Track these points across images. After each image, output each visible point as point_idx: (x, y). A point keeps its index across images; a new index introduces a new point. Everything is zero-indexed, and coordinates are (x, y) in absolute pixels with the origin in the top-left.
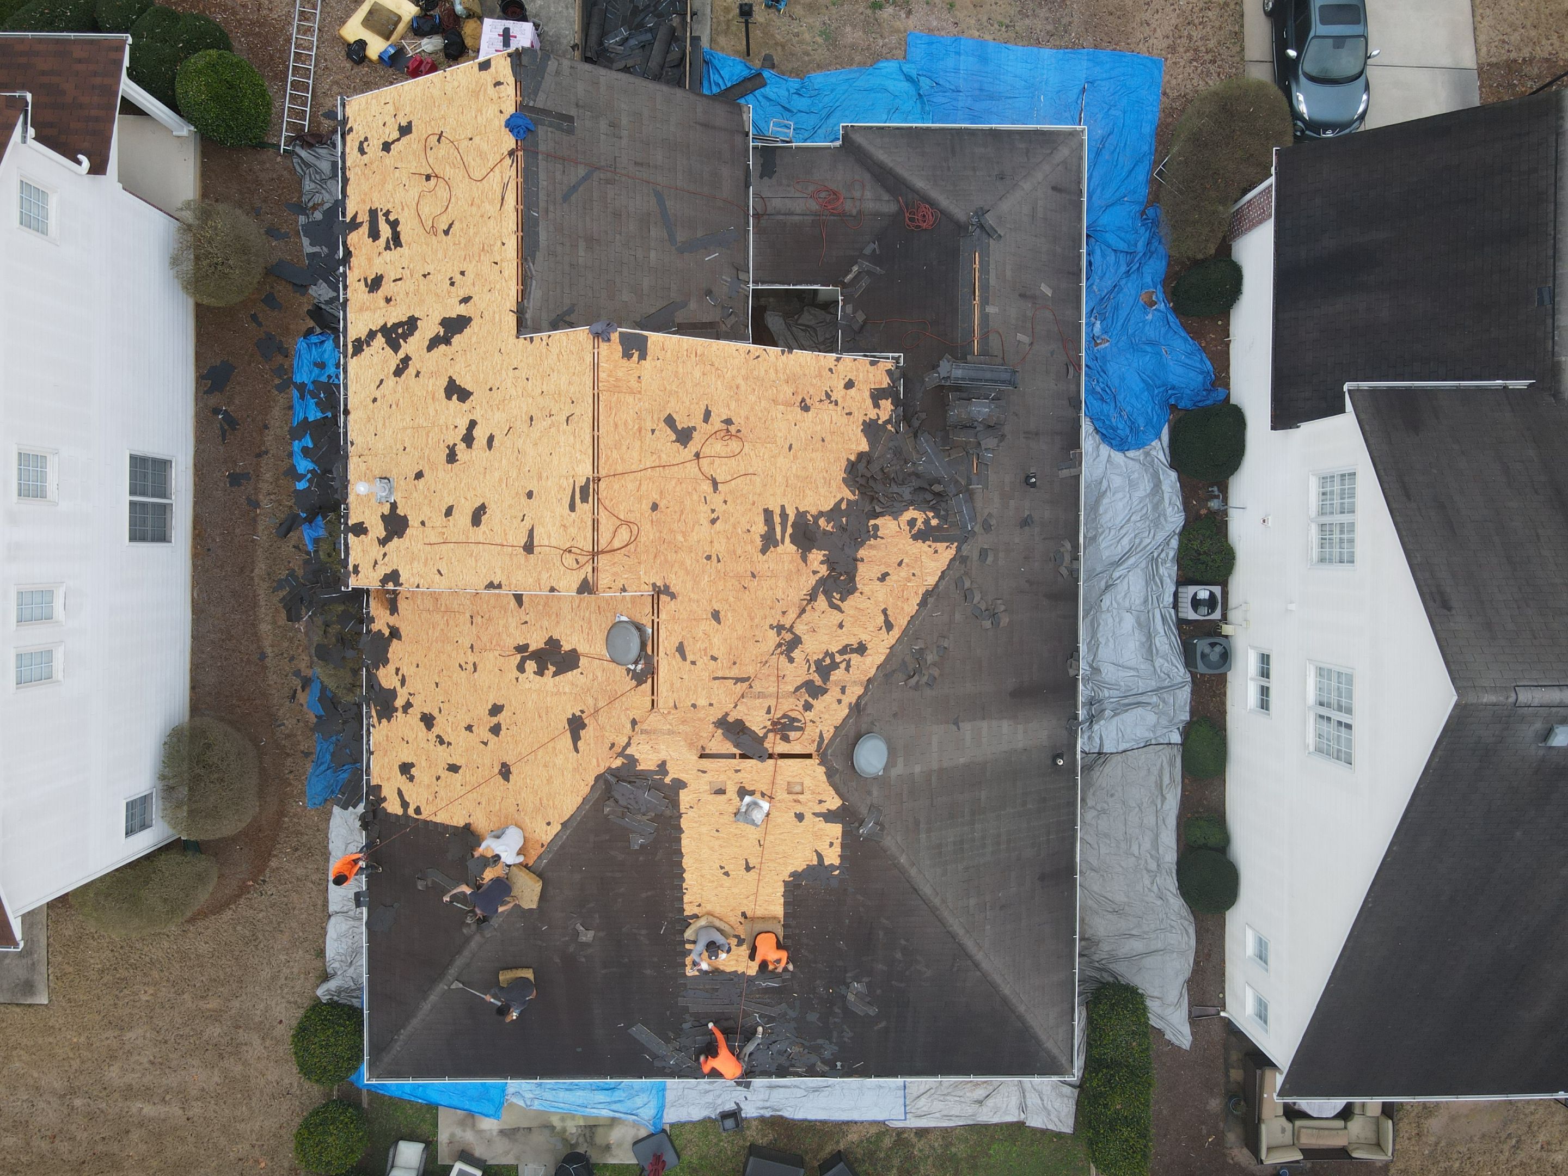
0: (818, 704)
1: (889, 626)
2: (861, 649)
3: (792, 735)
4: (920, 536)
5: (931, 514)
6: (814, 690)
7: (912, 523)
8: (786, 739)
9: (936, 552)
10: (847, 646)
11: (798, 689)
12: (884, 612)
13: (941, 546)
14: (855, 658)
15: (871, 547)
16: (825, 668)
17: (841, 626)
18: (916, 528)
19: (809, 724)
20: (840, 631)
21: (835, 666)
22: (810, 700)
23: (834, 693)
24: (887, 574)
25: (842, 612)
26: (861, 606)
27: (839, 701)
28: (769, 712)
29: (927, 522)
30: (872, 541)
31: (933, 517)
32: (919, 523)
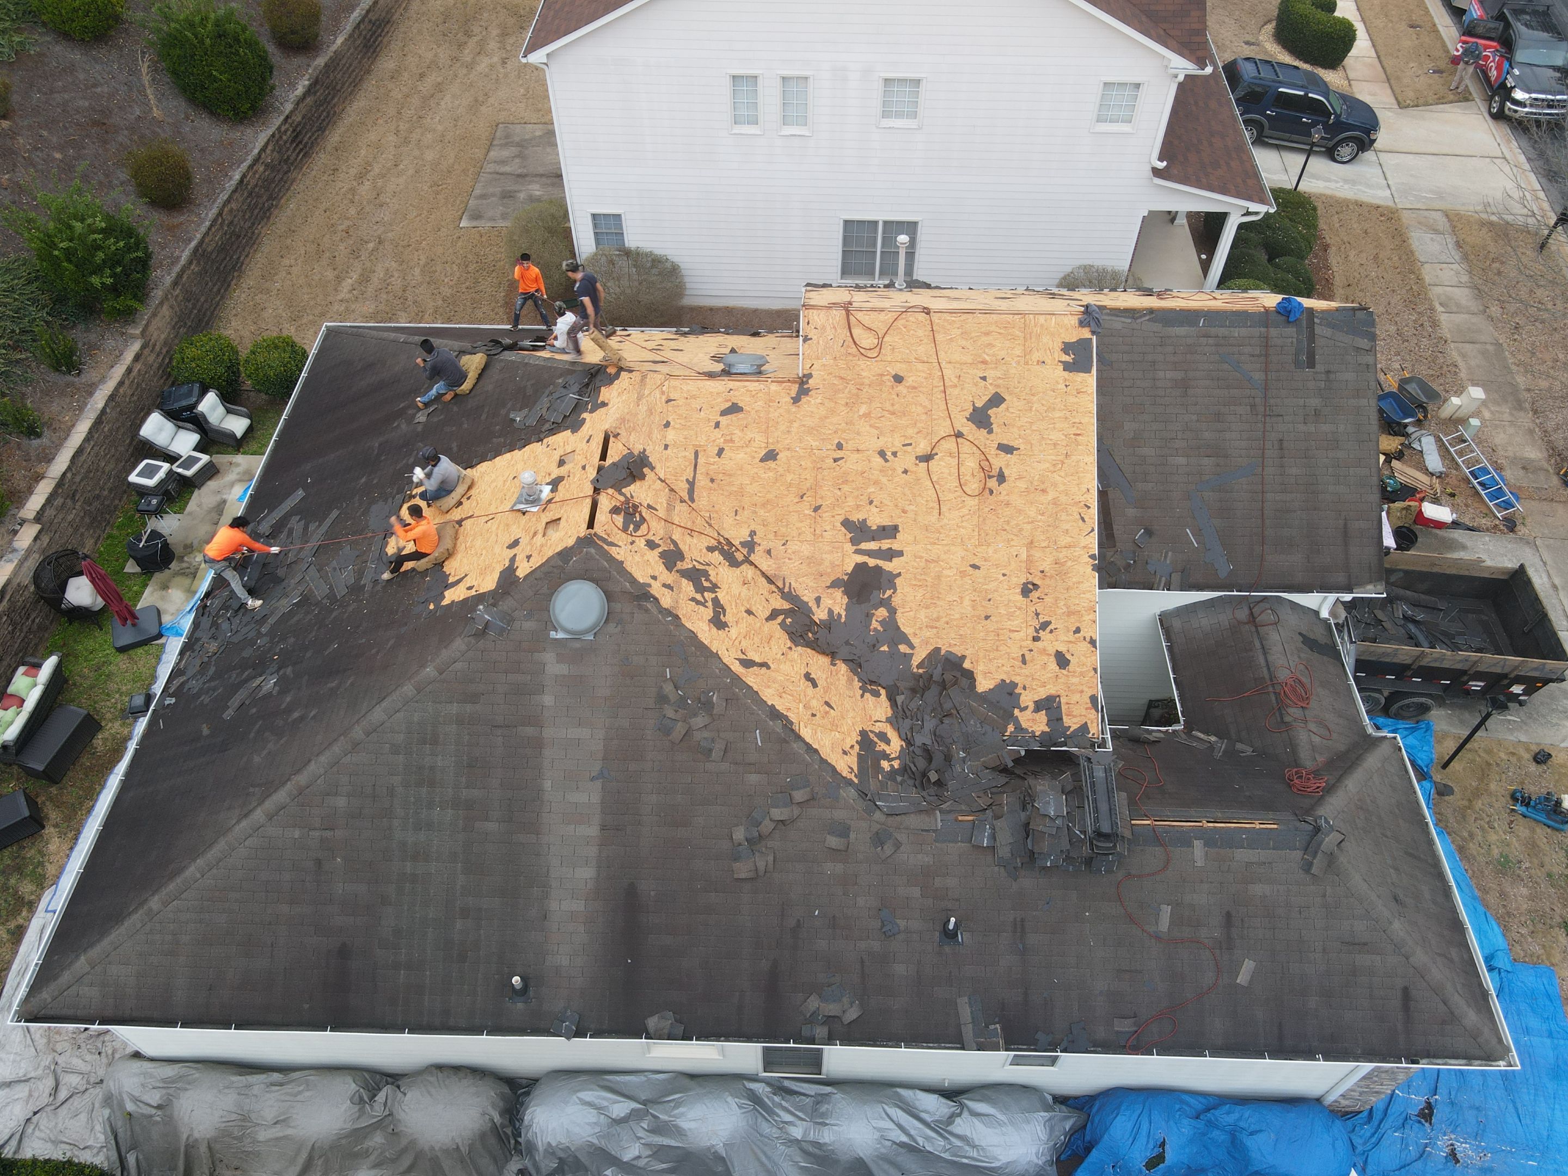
0: (653, 556)
1: (747, 663)
2: (718, 622)
3: (619, 519)
4: (865, 741)
5: (896, 764)
6: (672, 557)
7: (883, 737)
8: (615, 510)
9: (845, 753)
10: (724, 611)
11: (674, 543)
12: (764, 665)
13: (853, 761)
14: (708, 613)
15: (850, 681)
16: (696, 576)
17: (749, 612)
18: (876, 739)
19: (630, 539)
20: (743, 609)
21: (700, 589)
22: (660, 550)
23: (668, 577)
24: (815, 685)
25: (768, 619)
26: (773, 642)
27: (654, 578)
28: (649, 507)
29: (886, 756)
30: (857, 684)
31: (892, 766)
32: (882, 746)
